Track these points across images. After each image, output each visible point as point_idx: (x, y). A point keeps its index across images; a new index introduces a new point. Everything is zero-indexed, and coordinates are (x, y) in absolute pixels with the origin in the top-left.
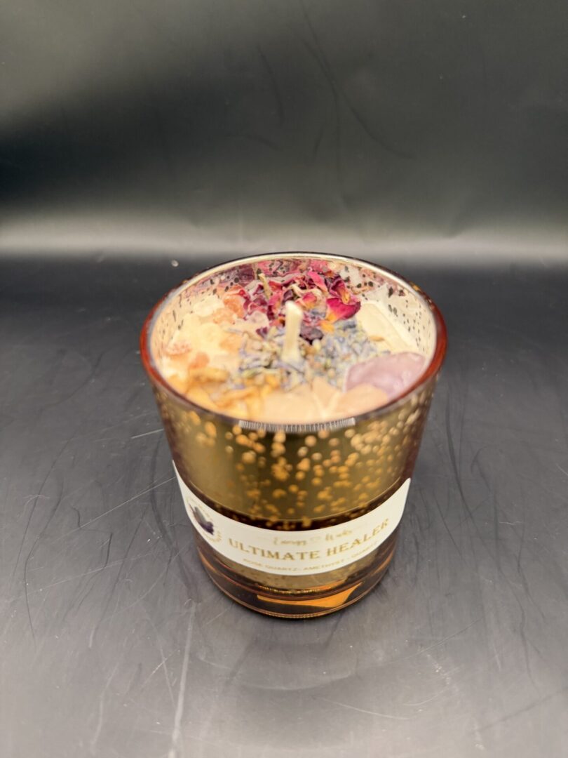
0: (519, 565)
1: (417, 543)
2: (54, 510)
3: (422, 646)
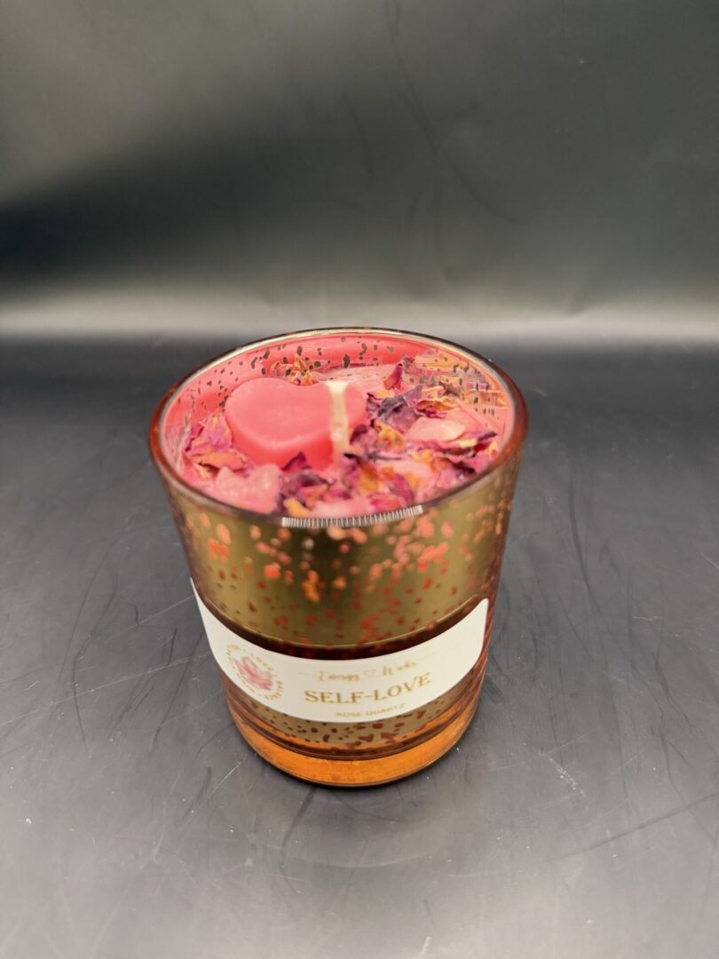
0: (657, 663)
1: (535, 640)
2: (108, 606)
3: (542, 749)
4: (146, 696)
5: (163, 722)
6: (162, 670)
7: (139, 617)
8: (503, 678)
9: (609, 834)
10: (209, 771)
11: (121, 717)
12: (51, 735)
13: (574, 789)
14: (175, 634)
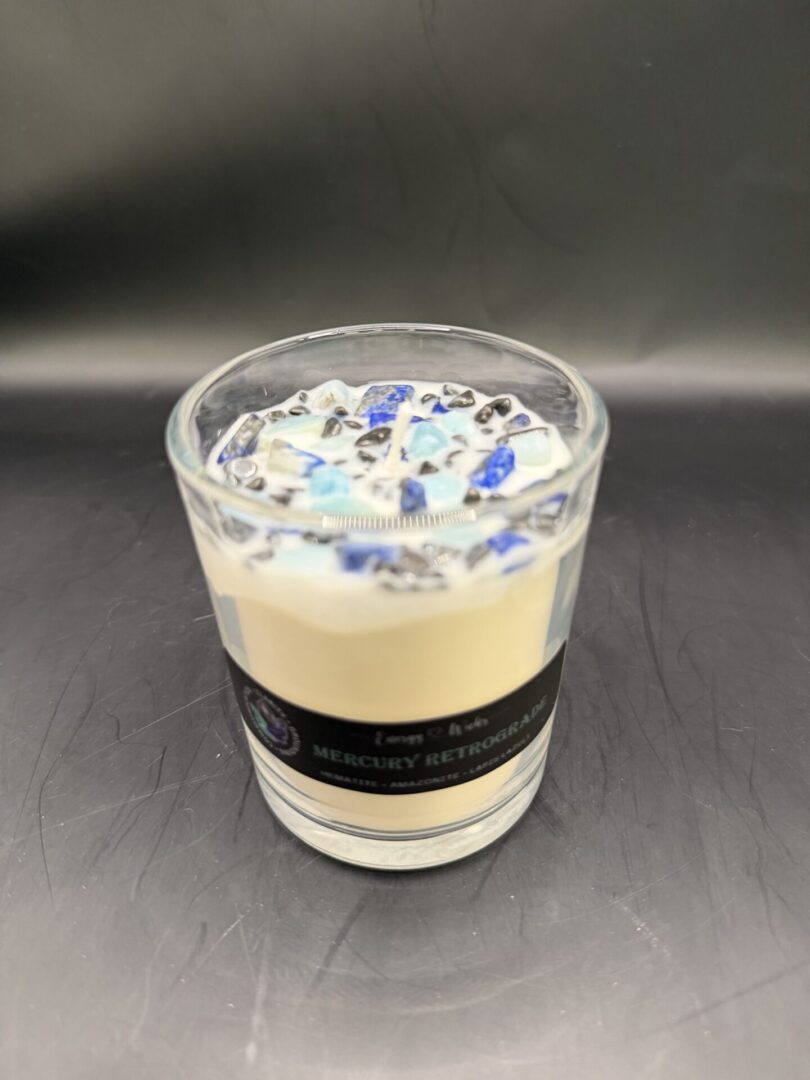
0: (751, 785)
1: (603, 757)
2: (83, 718)
3: (614, 894)
4: (128, 831)
5: (148, 865)
6: (146, 799)
7: (121, 731)
8: (565, 806)
9: (698, 1005)
10: (204, 926)
11: (97, 857)
12: (9, 882)
13: (655, 946)
14: (164, 753)
